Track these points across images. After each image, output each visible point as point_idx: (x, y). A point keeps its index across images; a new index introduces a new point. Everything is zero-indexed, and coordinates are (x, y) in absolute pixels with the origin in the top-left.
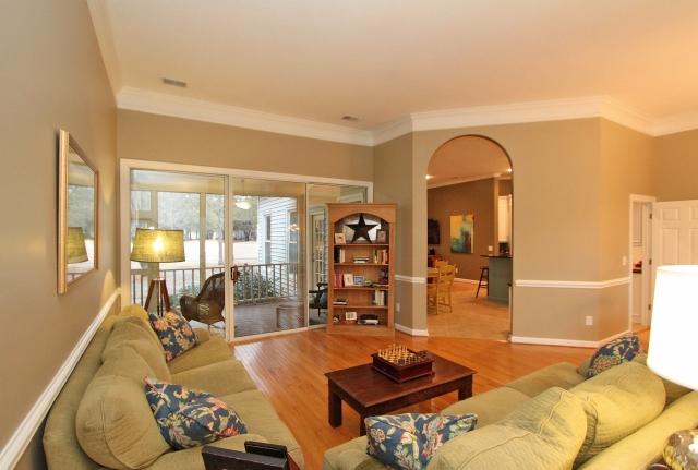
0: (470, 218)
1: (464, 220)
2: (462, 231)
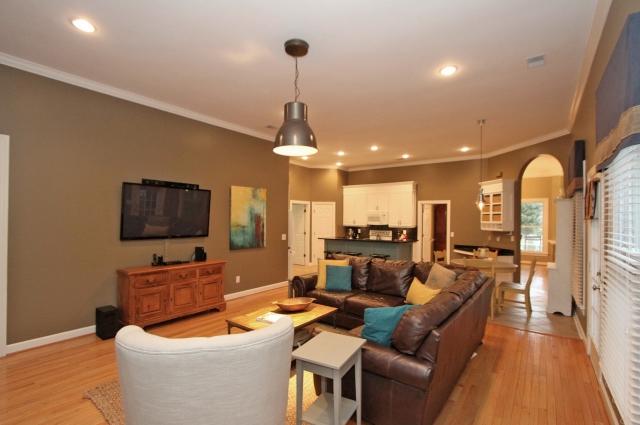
0: (262, 193)
1: (254, 196)
2: (251, 213)
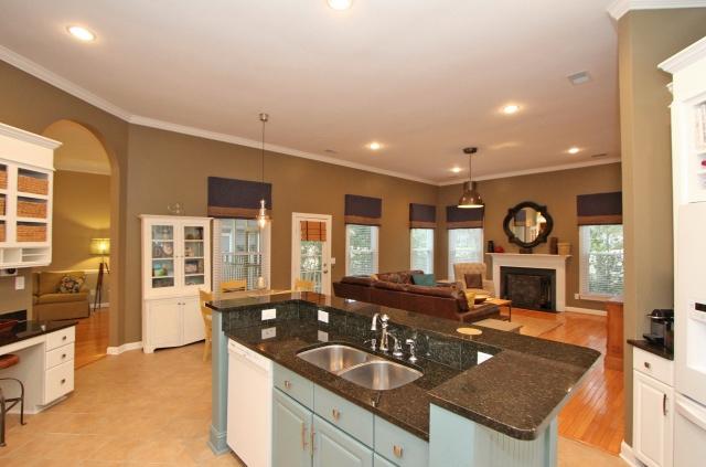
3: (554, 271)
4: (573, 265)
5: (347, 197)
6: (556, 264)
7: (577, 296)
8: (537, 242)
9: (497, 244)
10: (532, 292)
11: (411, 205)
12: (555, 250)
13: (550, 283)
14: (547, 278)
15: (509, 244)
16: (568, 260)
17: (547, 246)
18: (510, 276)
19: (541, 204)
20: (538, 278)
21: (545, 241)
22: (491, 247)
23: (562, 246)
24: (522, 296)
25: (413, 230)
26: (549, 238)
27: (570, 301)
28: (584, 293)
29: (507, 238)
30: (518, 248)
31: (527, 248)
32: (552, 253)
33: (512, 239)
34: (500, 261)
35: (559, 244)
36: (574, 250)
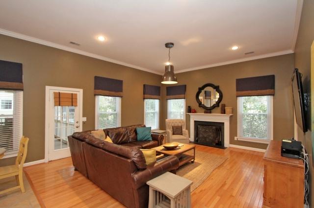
3: (223, 124)
4: (233, 120)
5: (96, 78)
6: (224, 119)
7: (236, 138)
8: (214, 107)
9: (193, 108)
10: (211, 135)
11: (144, 85)
12: (223, 112)
13: (221, 130)
14: (219, 127)
15: (199, 108)
16: (231, 117)
17: (219, 109)
18: (199, 126)
19: (216, 84)
20: (214, 127)
21: (218, 106)
22: (189, 110)
23: (228, 109)
24: (205, 138)
25: (146, 100)
26: (220, 104)
27: (232, 141)
28: (239, 137)
29: (198, 104)
30: (204, 110)
31: (208, 110)
32: (222, 113)
33: (200, 105)
34: (194, 118)
35: (226, 108)
36: (234, 111)
